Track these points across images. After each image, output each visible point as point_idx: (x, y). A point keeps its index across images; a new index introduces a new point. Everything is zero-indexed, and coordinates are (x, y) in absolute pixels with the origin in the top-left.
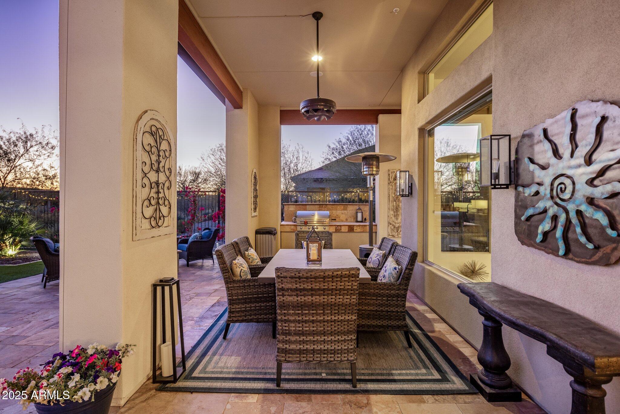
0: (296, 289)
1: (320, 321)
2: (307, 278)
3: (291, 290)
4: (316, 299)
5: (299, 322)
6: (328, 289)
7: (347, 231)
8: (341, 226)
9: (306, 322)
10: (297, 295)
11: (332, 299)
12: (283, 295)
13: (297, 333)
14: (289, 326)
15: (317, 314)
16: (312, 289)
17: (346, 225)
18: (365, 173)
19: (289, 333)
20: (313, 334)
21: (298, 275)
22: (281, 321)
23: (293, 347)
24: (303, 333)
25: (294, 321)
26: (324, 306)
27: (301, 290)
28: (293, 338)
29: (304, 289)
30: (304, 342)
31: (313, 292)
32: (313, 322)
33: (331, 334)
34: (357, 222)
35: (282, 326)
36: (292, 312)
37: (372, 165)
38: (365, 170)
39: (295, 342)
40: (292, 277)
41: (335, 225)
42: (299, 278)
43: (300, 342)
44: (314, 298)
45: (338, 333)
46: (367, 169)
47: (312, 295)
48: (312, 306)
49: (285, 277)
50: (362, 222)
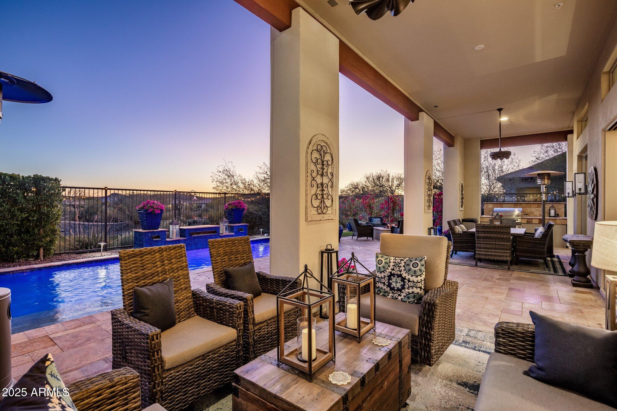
0: (484, 231)
1: (494, 244)
2: (488, 227)
3: (482, 231)
4: (492, 235)
5: (485, 244)
6: (497, 232)
7: (538, 222)
8: (532, 219)
9: (488, 244)
10: (484, 234)
11: (499, 236)
12: (478, 233)
13: (484, 248)
14: (481, 245)
15: (492, 241)
16: (490, 231)
17: (537, 219)
18: (539, 183)
19: (481, 248)
20: (491, 248)
21: (484, 226)
22: (477, 243)
23: (482, 253)
24: (486, 248)
25: (482, 243)
26: (495, 238)
27: (485, 232)
28: (482, 250)
29: (487, 231)
30: (487, 251)
31: (490, 232)
32: (491, 244)
33: (499, 249)
34: (550, 216)
35: (478, 245)
36: (481, 240)
37: (545, 178)
38: (539, 181)
39: (483, 251)
40: (482, 227)
41: (527, 218)
42: (485, 227)
43: (485, 251)
44: (491, 235)
45: (502, 249)
46: (540, 181)
47: (490, 234)
48: (490, 238)
49: (479, 227)
50: (555, 217)
